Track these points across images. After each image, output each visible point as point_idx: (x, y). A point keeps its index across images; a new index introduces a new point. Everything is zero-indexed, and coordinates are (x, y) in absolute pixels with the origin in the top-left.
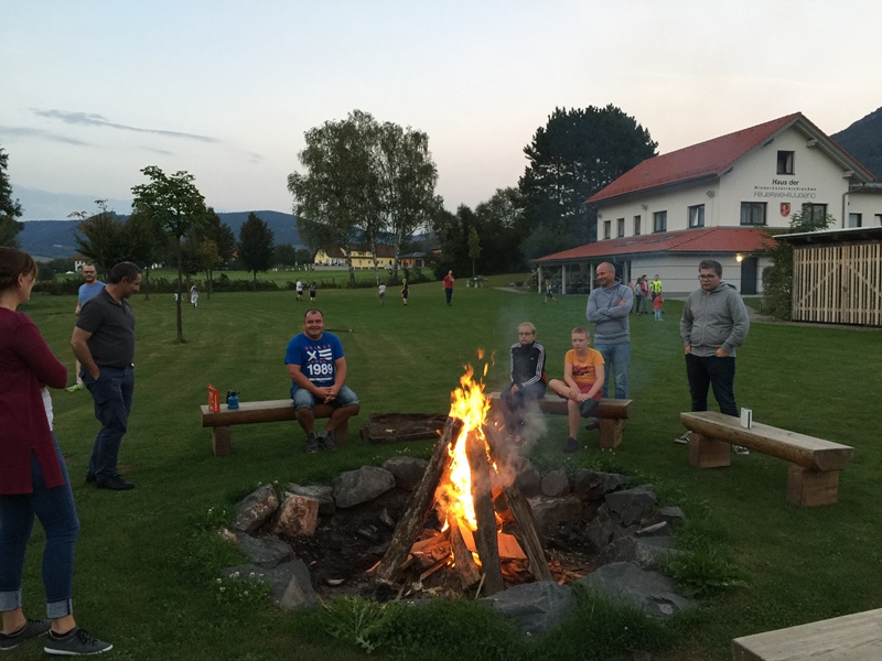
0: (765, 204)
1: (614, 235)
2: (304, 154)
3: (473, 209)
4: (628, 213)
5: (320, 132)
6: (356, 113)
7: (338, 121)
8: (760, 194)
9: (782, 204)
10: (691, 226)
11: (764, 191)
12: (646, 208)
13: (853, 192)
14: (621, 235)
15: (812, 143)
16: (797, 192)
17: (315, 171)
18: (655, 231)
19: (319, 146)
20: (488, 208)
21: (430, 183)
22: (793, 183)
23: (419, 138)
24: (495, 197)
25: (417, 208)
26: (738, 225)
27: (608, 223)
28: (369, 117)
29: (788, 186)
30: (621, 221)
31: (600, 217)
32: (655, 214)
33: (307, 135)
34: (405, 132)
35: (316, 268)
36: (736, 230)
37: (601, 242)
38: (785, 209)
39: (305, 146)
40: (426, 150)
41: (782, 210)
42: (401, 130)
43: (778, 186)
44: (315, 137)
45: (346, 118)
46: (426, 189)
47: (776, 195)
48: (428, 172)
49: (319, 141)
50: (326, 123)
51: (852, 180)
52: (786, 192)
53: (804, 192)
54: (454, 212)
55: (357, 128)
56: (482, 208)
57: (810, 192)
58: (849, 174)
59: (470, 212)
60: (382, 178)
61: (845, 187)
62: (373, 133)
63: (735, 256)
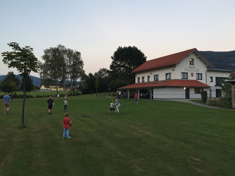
0: (187, 73)
1: (141, 81)
2: (43, 57)
3: (93, 74)
4: (146, 75)
5: (49, 50)
6: (59, 45)
7: (54, 47)
8: (186, 70)
9: (191, 73)
10: (166, 79)
11: (187, 70)
12: (151, 74)
13: (208, 71)
14: (143, 81)
15: (198, 57)
16: (195, 70)
17: (47, 61)
18: (155, 80)
19: (48, 54)
20: (98, 74)
21: (82, 66)
22: (194, 67)
23: (78, 53)
24: (100, 71)
25: (78, 73)
26: (181, 79)
27: (139, 78)
28: (63, 47)
29: (193, 68)
30: (143, 78)
31: (136, 76)
32: (155, 75)
33: (44, 51)
34: (74, 51)
35: (41, 91)
36: (181, 80)
37: (137, 83)
38: (192, 75)
39: (44, 54)
40: (80, 57)
41: (191, 75)
42: (73, 51)
43: (190, 68)
44: (47, 51)
45: (56, 47)
46: (81, 68)
47: (190, 71)
48: (81, 63)
49: (48, 53)
50: (51, 48)
51: (208, 67)
52: (192, 70)
53: (196, 70)
54: (88, 75)
55: (60, 50)
56: (96, 74)
57: (198, 70)
58: (207, 65)
59: (92, 75)
60: (67, 65)
61: (206, 69)
62: (65, 51)
63: (184, 88)
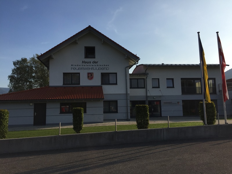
0: (79, 74)
8: (75, 69)
16: (97, 67)
26: (62, 85)
29: (92, 64)
38: (90, 76)
43: (85, 64)
47: (84, 69)
52: (91, 67)
53: (101, 67)
57: (105, 67)
